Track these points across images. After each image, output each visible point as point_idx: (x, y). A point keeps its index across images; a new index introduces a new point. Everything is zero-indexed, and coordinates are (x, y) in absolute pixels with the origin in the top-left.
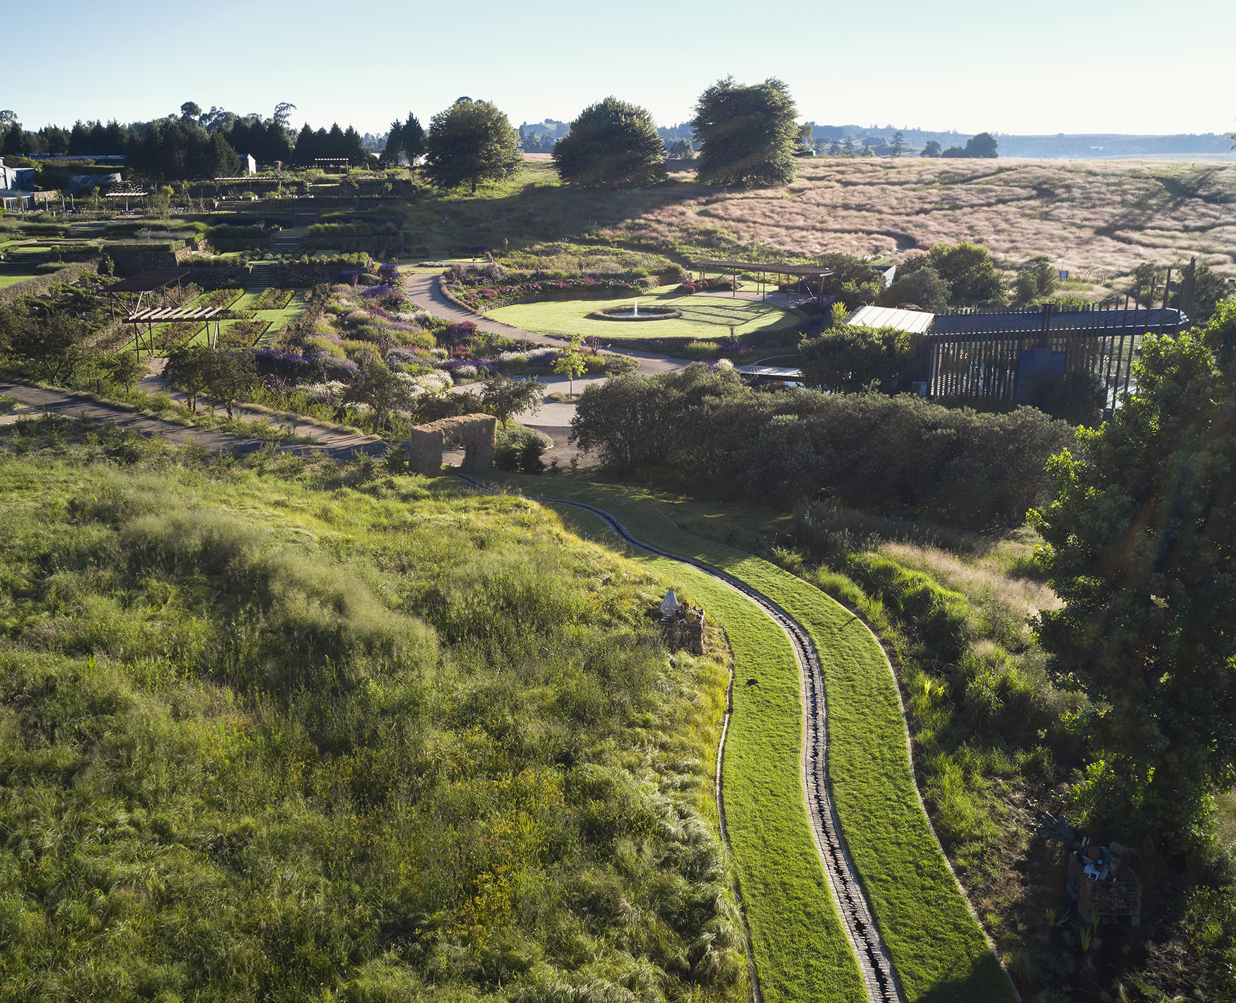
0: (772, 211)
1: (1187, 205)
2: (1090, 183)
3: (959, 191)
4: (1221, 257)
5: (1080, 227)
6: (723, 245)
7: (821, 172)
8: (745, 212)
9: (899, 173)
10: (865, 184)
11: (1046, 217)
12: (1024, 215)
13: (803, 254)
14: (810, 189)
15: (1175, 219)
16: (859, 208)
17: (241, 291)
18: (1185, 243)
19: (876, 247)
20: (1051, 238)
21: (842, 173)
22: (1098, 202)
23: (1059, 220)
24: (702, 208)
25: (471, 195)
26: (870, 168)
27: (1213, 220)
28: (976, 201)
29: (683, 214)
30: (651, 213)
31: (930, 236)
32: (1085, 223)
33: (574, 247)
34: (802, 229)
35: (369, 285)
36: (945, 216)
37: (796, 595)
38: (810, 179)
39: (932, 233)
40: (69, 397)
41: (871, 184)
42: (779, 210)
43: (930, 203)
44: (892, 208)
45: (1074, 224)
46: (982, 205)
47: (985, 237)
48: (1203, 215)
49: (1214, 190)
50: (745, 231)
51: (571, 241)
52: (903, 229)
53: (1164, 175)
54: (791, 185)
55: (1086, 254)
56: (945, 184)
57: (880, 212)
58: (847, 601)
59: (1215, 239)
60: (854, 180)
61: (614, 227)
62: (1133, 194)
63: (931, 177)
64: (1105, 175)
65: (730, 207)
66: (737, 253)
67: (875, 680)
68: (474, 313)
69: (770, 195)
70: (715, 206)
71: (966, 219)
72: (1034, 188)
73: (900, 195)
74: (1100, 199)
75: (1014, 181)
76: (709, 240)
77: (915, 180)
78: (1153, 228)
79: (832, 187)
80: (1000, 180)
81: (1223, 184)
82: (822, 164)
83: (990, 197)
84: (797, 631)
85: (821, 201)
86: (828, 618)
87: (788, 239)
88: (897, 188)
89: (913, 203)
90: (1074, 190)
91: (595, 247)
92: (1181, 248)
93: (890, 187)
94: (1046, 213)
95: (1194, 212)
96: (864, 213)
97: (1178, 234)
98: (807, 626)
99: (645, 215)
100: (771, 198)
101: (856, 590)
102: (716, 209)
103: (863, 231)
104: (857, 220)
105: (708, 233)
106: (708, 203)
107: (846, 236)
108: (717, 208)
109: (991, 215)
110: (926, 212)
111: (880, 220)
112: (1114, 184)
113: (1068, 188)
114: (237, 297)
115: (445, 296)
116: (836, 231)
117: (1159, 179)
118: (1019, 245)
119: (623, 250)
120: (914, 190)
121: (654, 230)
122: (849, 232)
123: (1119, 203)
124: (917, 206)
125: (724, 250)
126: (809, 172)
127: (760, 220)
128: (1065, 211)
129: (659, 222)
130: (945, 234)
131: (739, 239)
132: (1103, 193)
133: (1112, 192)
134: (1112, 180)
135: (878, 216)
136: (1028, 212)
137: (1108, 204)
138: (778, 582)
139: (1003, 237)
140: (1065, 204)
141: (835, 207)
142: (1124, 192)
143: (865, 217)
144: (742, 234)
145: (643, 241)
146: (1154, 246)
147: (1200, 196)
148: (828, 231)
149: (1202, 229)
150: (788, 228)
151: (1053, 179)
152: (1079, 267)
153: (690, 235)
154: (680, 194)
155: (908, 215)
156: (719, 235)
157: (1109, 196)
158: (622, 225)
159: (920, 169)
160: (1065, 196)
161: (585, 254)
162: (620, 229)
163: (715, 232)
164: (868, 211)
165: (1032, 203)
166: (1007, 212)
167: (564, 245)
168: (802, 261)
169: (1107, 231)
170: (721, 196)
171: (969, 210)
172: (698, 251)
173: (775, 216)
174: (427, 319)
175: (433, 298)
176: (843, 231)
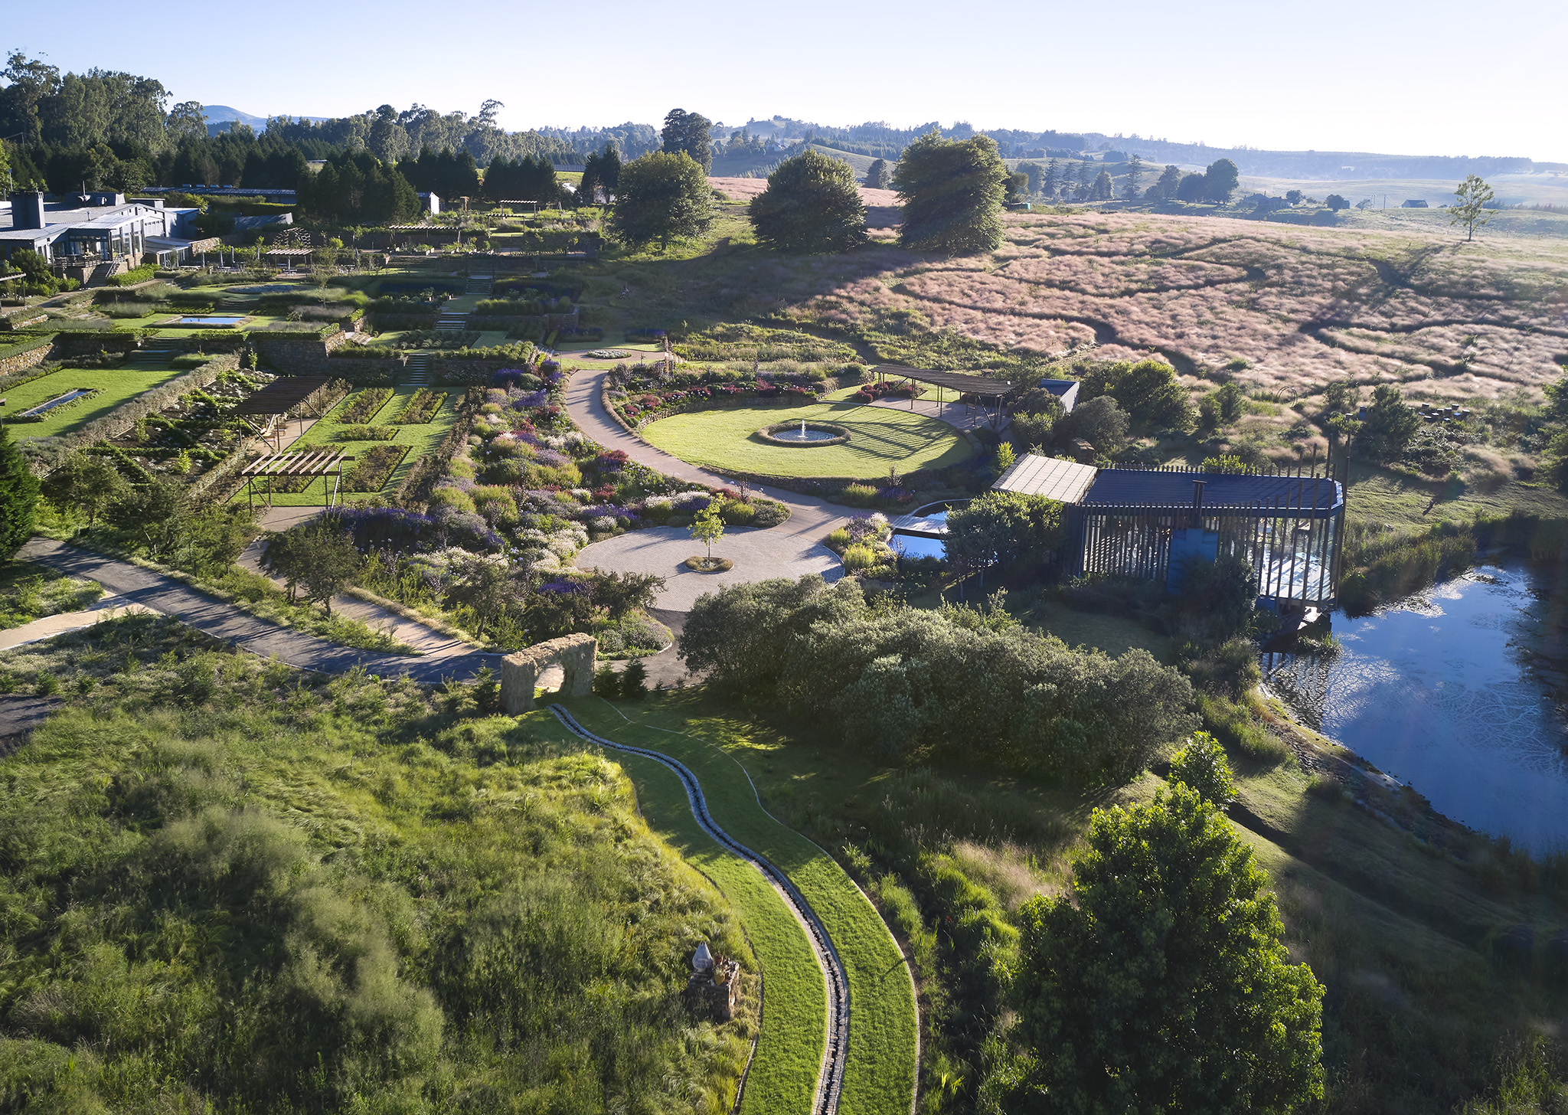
0: (971, 288)
1: (1397, 297)
2: (1303, 263)
3: (1169, 268)
4: (1421, 369)
5: (1286, 321)
6: (914, 332)
7: (1030, 234)
8: (944, 288)
9: (1110, 240)
10: (1072, 254)
11: (1253, 305)
12: (1230, 302)
13: (996, 346)
14: (1015, 258)
15: (1383, 314)
16: (1064, 285)
17: (391, 391)
18: (1387, 348)
19: (1073, 339)
20: (1254, 335)
21: (1052, 236)
22: (1308, 289)
23: (1264, 311)
24: (899, 281)
25: (660, 254)
26: (1082, 231)
27: (1421, 318)
28: (1185, 282)
29: (877, 289)
30: (844, 288)
31: (1131, 327)
32: (1292, 316)
33: (757, 330)
34: (999, 312)
35: (526, 388)
36: (1150, 299)
37: (851, 921)
38: (1018, 243)
39: (1134, 322)
40: (163, 578)
41: (1079, 254)
42: (978, 286)
43: (1137, 282)
44: (1097, 287)
45: (1279, 317)
46: (1189, 287)
47: (1186, 330)
48: (1413, 310)
49: (1426, 279)
50: (939, 315)
51: (757, 322)
52: (1105, 316)
53: (1378, 256)
54: (996, 252)
55: (1287, 359)
56: (1156, 256)
57: (1084, 292)
58: (900, 931)
59: (1421, 343)
60: (1063, 247)
61: (803, 306)
62: (1344, 280)
63: (1142, 247)
64: (1319, 253)
65: (928, 282)
66: (927, 343)
67: (896, 1063)
68: (630, 434)
69: (972, 266)
70: (912, 279)
71: (1171, 305)
72: (1245, 267)
73: (1106, 271)
74: (1310, 285)
75: (1226, 257)
76: (900, 324)
77: (1125, 250)
78: (1359, 326)
79: (1038, 257)
80: (1213, 254)
81: (1436, 271)
82: (1033, 222)
83: (1198, 278)
84: (839, 979)
85: (1026, 276)
86: (874, 960)
87: (982, 326)
88: (1106, 260)
89: (1119, 280)
90: (1286, 271)
91: (780, 331)
92: (1383, 355)
93: (1098, 258)
94: (1254, 300)
95: (1404, 306)
96: (1067, 293)
97: (1383, 334)
98: (851, 972)
99: (837, 291)
100: (972, 270)
101: (912, 915)
102: (912, 284)
103: (1062, 317)
104: (1058, 303)
105: (900, 316)
106: (906, 275)
107: (1044, 322)
108: (913, 282)
109: (1197, 301)
110: (1130, 293)
111: (1082, 302)
112: (1327, 266)
113: (1279, 268)
114: (383, 401)
115: (604, 407)
116: (1034, 316)
117: (1373, 261)
118: (1220, 342)
119: (808, 336)
120: (1122, 263)
121: (844, 311)
122: (1048, 317)
123: (1329, 291)
124: (1123, 286)
125: (914, 338)
126: (1018, 233)
127: (957, 300)
128: (1273, 298)
129: (851, 300)
130: (1147, 324)
131: (932, 324)
132: (1314, 277)
133: (1324, 276)
134: (1326, 261)
135: (1081, 297)
136: (1235, 298)
137: (1318, 292)
138: (839, 899)
139: (1205, 331)
140: (1274, 290)
141: (1037, 283)
142: (1336, 277)
143: (1067, 298)
144: (936, 318)
145: (831, 325)
146: (1357, 351)
147: (1411, 286)
148: (1027, 315)
149: (1409, 329)
150: (985, 310)
151: (1266, 256)
152: (1277, 378)
153: (881, 317)
154: (877, 260)
155: (1112, 296)
156: (911, 319)
157: (1320, 281)
158: (812, 303)
159: (1133, 235)
160: (1275, 279)
161: (768, 340)
162: (809, 308)
163: (907, 315)
164: (1071, 290)
165: (1241, 286)
166: (1213, 298)
167: (745, 326)
168: (994, 357)
169: (1312, 328)
170: (920, 266)
171: (1175, 292)
172: (887, 340)
173: (974, 294)
174: (577, 444)
175: (592, 411)
176: (1041, 316)
